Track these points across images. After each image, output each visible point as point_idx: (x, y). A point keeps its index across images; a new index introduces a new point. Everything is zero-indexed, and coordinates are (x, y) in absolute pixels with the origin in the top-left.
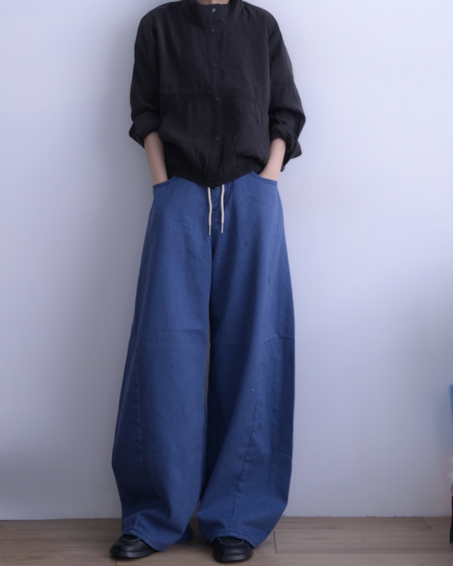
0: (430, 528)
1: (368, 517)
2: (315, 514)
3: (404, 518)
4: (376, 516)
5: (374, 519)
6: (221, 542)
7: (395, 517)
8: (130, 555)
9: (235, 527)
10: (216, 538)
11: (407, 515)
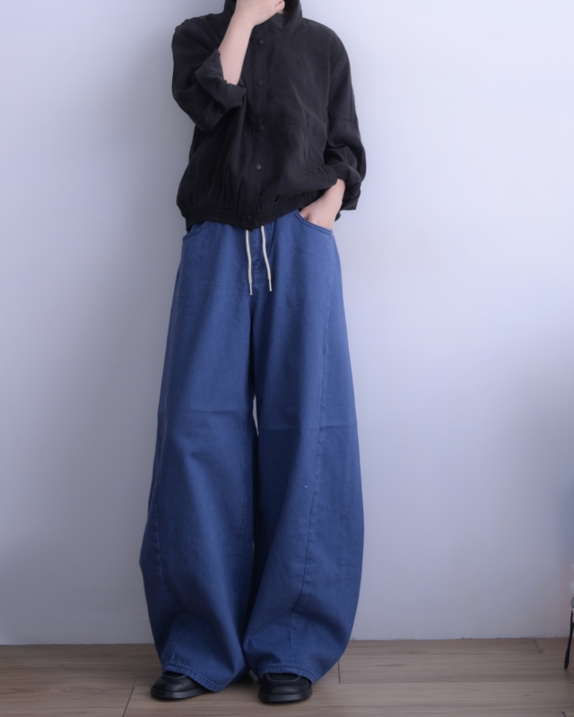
0: (541, 651)
1: (463, 639)
2: (394, 637)
3: (511, 639)
4: (474, 637)
5: (470, 641)
6: (269, 679)
7: (498, 639)
8: (177, 695)
9: (295, 662)
10: (265, 674)
11: (514, 636)
